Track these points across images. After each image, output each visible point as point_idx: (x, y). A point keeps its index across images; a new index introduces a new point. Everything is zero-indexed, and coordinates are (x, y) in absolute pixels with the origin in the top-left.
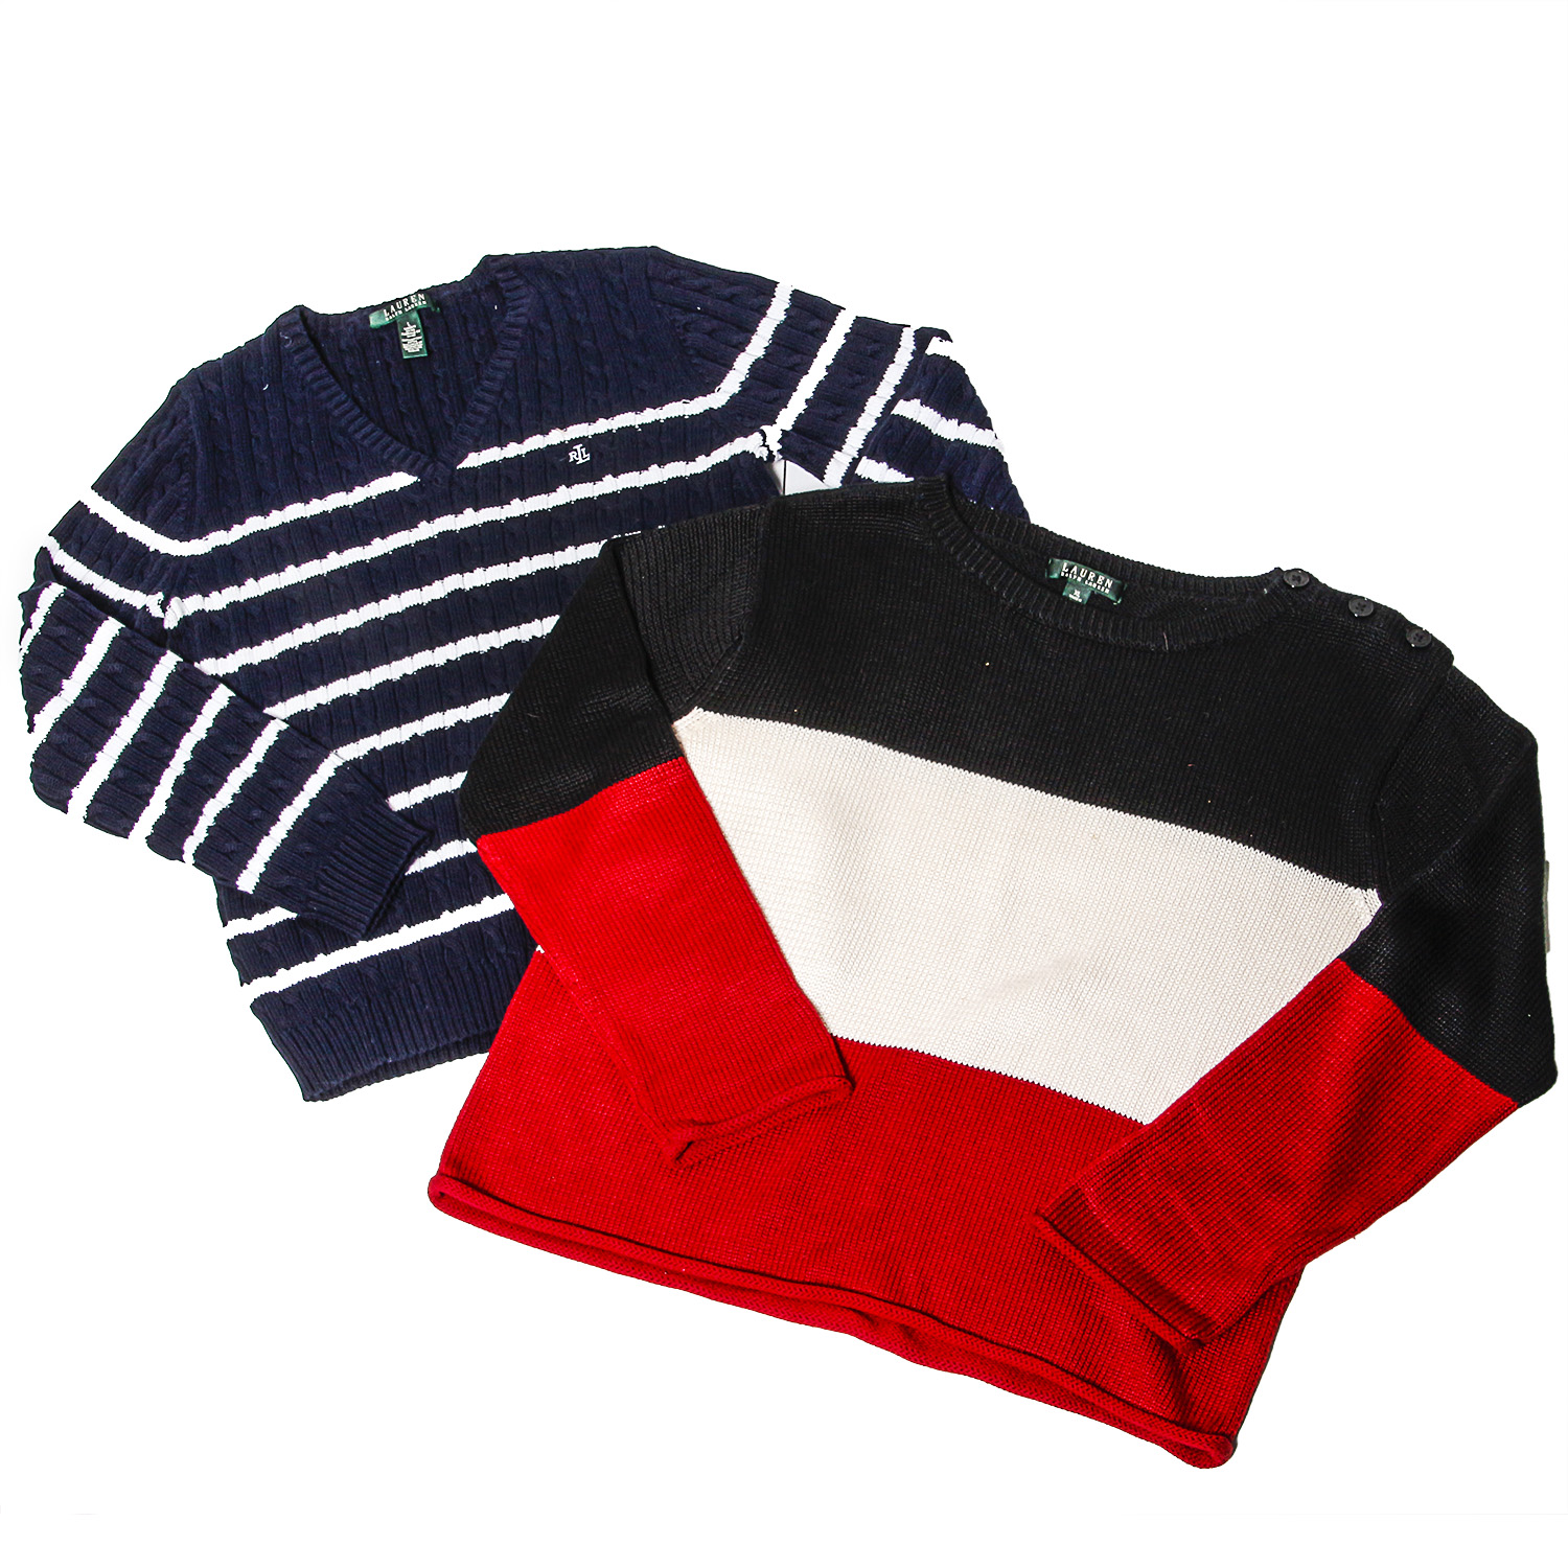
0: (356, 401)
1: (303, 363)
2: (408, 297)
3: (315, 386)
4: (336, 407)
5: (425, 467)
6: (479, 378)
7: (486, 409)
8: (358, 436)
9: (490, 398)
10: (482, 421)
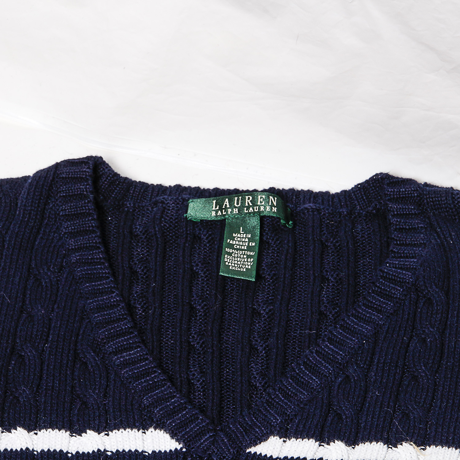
0: (130, 309)
1: (73, 235)
2: (253, 193)
3: (79, 272)
4: (100, 309)
5: (201, 433)
6: (318, 336)
7: (315, 381)
8: (117, 360)
9: (327, 369)
10: (304, 396)
